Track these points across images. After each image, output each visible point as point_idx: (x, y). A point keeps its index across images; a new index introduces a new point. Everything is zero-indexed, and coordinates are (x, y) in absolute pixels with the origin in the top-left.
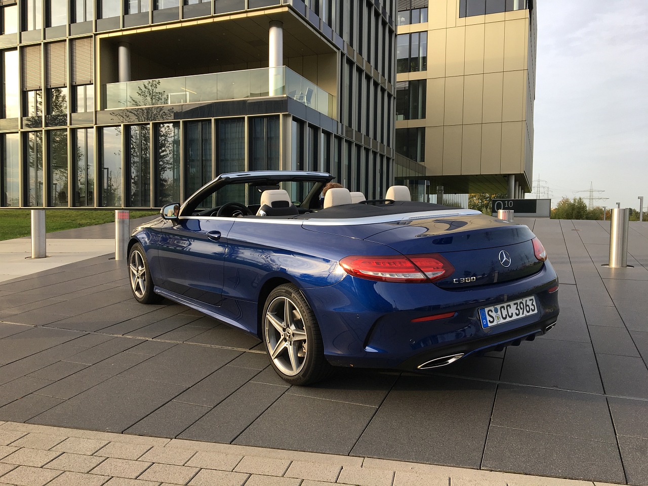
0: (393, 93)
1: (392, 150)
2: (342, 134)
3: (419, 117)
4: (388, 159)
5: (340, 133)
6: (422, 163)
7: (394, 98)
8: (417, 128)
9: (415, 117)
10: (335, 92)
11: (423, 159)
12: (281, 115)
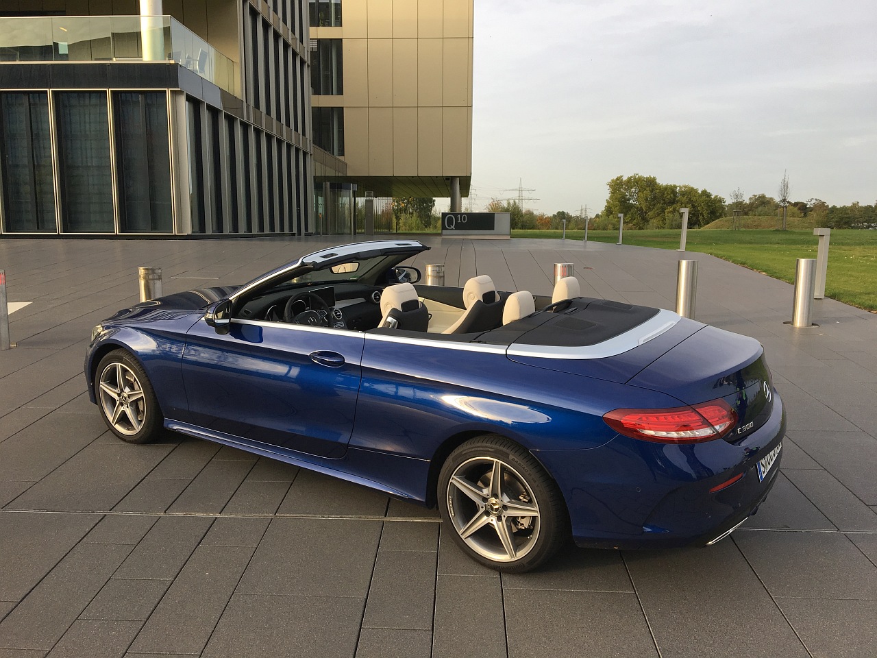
0: (306, 59)
1: (308, 142)
2: (248, 118)
3: (334, 93)
4: (305, 154)
5: (245, 119)
6: (341, 158)
7: (308, 66)
8: (332, 108)
9: (328, 92)
10: (237, 58)
11: (342, 153)
12: (168, 91)
